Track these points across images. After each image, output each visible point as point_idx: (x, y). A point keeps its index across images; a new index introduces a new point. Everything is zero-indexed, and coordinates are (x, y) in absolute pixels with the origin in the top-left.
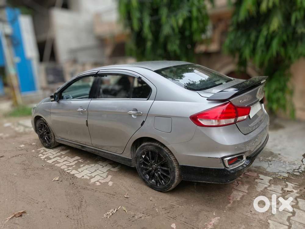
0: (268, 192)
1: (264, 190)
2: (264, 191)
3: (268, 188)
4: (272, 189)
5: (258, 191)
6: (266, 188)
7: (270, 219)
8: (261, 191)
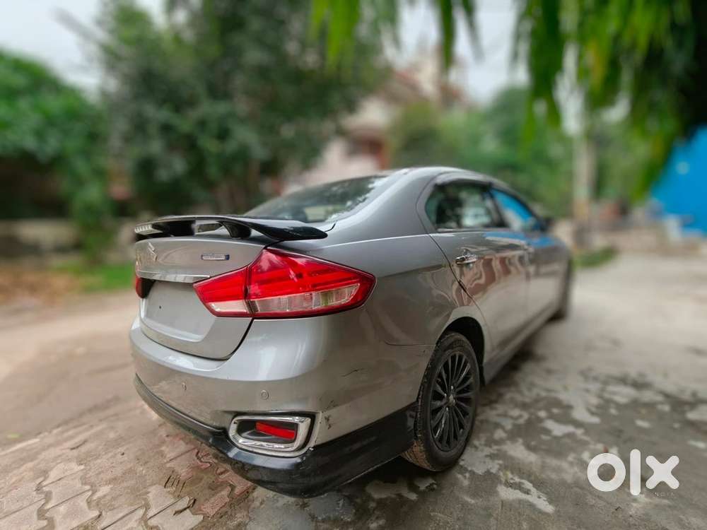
0: (132, 505)
1: (145, 499)
2: (144, 497)
3: (141, 512)
4: (130, 519)
5: (154, 487)
6: (147, 507)
7: (82, 470)
8: (148, 493)
